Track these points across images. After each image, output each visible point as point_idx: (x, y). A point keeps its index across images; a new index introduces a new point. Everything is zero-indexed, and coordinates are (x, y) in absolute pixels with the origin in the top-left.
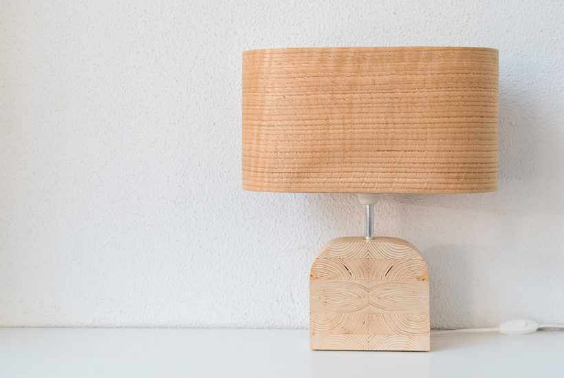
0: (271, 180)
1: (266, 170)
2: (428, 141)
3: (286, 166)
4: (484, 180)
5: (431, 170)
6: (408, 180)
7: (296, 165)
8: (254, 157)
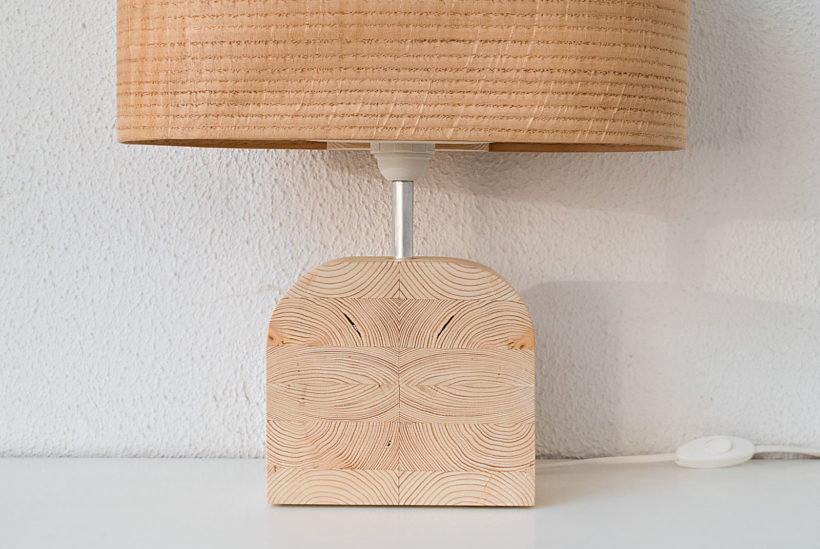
0: (171, 109)
1: (161, 87)
2: (536, 17)
3: (206, 75)
4: (663, 118)
5: (542, 87)
6: (491, 110)
7: (229, 74)
8: (135, 61)
